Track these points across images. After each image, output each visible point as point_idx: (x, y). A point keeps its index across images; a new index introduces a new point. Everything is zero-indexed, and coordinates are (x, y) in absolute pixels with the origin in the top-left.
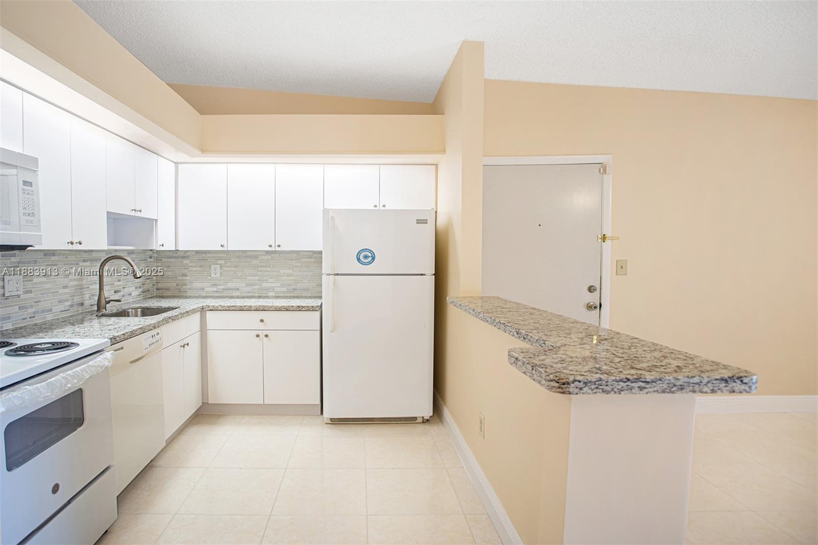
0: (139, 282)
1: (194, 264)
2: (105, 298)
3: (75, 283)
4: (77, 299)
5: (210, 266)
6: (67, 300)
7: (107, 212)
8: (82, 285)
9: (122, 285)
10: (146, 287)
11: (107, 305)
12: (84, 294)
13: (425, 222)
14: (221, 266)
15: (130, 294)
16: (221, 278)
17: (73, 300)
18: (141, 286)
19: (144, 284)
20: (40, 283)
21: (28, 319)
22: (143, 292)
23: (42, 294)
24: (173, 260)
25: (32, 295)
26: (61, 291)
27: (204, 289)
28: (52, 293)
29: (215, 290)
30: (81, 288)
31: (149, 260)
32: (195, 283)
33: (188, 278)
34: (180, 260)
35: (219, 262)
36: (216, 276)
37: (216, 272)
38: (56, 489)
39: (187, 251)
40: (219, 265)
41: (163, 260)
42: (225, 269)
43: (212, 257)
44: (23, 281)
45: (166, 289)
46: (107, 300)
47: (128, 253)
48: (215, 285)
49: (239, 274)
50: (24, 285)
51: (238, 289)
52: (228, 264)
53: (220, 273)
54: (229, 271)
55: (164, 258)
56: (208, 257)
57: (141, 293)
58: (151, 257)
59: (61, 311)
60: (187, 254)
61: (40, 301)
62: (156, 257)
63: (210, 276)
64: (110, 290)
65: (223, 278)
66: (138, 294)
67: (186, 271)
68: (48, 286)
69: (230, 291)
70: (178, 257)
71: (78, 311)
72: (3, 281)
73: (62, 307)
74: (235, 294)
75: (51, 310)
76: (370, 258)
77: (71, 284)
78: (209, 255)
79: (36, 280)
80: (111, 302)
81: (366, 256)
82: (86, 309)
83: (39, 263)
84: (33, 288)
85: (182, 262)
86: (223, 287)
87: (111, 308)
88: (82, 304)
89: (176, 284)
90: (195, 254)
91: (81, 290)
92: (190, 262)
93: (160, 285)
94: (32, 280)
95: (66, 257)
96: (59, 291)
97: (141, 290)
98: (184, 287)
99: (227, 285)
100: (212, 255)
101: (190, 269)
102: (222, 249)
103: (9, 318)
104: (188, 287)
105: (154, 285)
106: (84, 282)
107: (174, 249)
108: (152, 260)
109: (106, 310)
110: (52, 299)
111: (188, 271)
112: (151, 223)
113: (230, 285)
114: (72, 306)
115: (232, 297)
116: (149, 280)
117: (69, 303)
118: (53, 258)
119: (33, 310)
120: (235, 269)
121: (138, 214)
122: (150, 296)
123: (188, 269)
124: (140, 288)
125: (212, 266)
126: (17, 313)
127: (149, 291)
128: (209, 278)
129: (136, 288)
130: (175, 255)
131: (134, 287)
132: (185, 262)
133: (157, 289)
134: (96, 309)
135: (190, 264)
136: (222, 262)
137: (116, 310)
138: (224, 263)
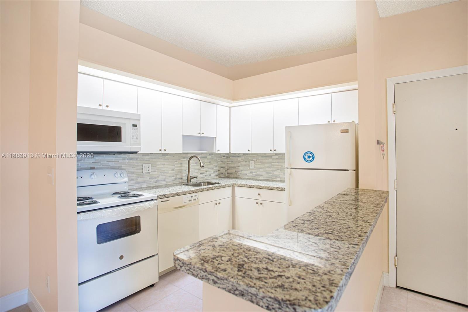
0: (216, 169)
1: (242, 160)
2: (190, 177)
3: (178, 168)
4: (179, 176)
5: (249, 162)
6: (174, 176)
7: (183, 135)
8: (182, 169)
9: (205, 170)
10: (220, 172)
11: (191, 180)
12: (183, 174)
13: (347, 131)
14: (254, 162)
15: (210, 175)
16: (254, 169)
17: (177, 176)
18: (218, 171)
19: (219, 170)
20: (160, 168)
21: (154, 183)
22: (218, 174)
23: (161, 173)
24: (234, 158)
25: (156, 173)
26: (170, 172)
27: (246, 174)
28: (166, 172)
29: (252, 175)
30: (181, 170)
31: (223, 158)
32: (244, 171)
33: (240, 168)
34: (237, 158)
35: (254, 159)
36: (252, 167)
37: (252, 165)
38: (121, 257)
39: (240, 154)
40: (253, 161)
41: (230, 158)
42: (256, 163)
43: (251, 157)
44: (151, 167)
45: (231, 173)
46: (191, 177)
47: (209, 154)
48: (251, 172)
49: (263, 166)
50: (152, 169)
51: (262, 175)
52: (258, 161)
53: (254, 166)
54: (258, 165)
55: (231, 157)
56: (249, 157)
57: (217, 175)
58: (224, 156)
59: (170, 181)
60: (240, 155)
61: (159, 176)
62: (228, 156)
63: (249, 167)
64: (198, 172)
65: (255, 169)
66: (215, 175)
67: (239, 164)
68: (164, 169)
69: (258, 176)
70: (236, 157)
71: (179, 181)
72: (143, 166)
73: (171, 179)
74: (261, 178)
75: (165, 180)
76: (312, 158)
77: (176, 168)
78: (249, 155)
79: (158, 166)
80: (194, 178)
81: (309, 157)
82: (183, 181)
83: (160, 159)
84: (156, 170)
85: (238, 159)
86: (255, 174)
87: (194, 181)
88: (182, 178)
89: (235, 171)
90: (243, 155)
91: (181, 172)
92: (241, 159)
93: (229, 171)
94: (156, 166)
95: (174, 156)
96: (170, 171)
97: (217, 173)
98: (238, 173)
99: (257, 173)
100: (250, 156)
101: (241, 163)
102: (248, 152)
103: (145, 182)
104: (240, 173)
105: (226, 171)
106: (183, 168)
107: (228, 152)
108: (225, 158)
109: (191, 182)
110: (166, 175)
111: (240, 164)
112: (212, 140)
113: (258, 173)
114: (176, 179)
115: (259, 180)
116: (223, 168)
117: (174, 178)
118: (167, 157)
119: (156, 179)
120: (260, 163)
121: (202, 135)
122: (223, 177)
123: (240, 163)
124: (217, 172)
125: (250, 161)
126: (149, 180)
127: (222, 174)
128: (249, 168)
129: (214, 172)
130: (235, 155)
131: (213, 172)
132: (239, 159)
133: (228, 173)
134: (187, 181)
135: (241, 160)
136: (255, 159)
137: (195, 182)
138: (256, 160)
